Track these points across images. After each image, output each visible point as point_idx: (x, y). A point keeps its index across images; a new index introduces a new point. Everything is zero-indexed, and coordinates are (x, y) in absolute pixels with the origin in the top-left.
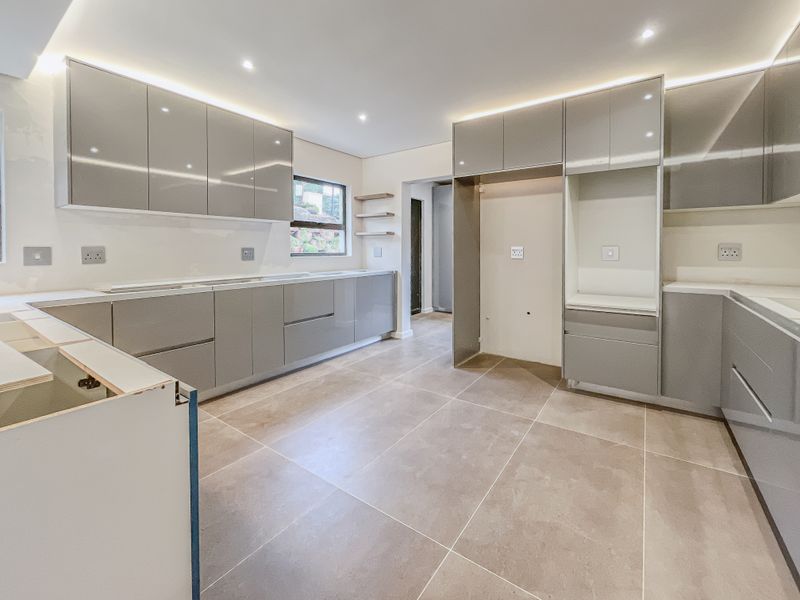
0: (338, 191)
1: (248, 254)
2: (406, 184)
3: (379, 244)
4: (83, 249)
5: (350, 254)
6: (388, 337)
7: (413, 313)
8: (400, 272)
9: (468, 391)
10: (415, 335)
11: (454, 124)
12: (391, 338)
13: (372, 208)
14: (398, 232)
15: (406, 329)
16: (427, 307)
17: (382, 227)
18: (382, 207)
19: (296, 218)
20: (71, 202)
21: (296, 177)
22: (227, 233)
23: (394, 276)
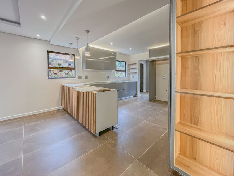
0: (125, 63)
1: (108, 77)
2: (139, 61)
3: (133, 75)
4: (85, 76)
5: (127, 77)
6: (135, 96)
7: (141, 92)
8: (138, 81)
9: (152, 105)
10: (141, 96)
11: (150, 49)
12: (136, 96)
13: (132, 67)
14: (138, 72)
15: (139, 94)
16: (144, 90)
17: (134, 71)
18: (134, 67)
19: (117, 69)
20: (86, 69)
21: (117, 61)
22: (105, 73)
23: (136, 82)
